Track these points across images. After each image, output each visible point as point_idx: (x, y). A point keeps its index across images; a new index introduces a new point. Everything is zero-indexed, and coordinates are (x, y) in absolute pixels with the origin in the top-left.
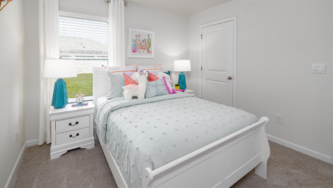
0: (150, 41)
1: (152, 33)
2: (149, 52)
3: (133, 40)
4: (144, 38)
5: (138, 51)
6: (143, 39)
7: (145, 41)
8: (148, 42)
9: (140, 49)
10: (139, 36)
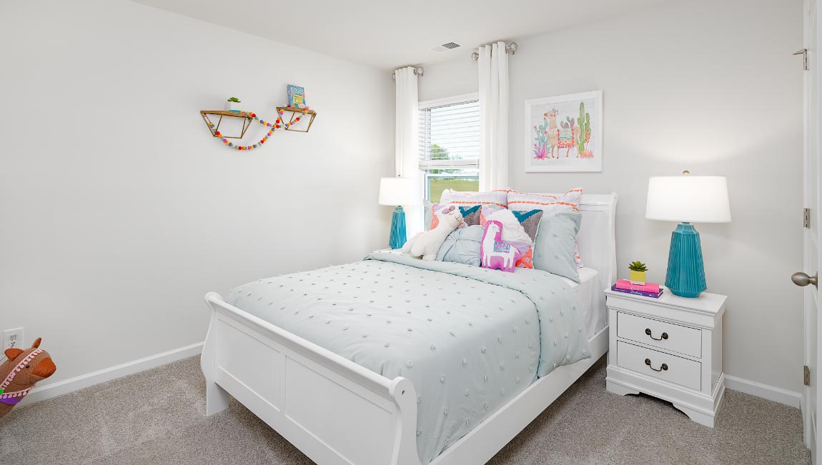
0: (588, 121)
1: (592, 97)
2: (584, 154)
3: (538, 127)
4: (568, 119)
5: (550, 155)
6: (566, 121)
7: (572, 125)
8: (581, 125)
9: (556, 148)
10: (554, 113)
